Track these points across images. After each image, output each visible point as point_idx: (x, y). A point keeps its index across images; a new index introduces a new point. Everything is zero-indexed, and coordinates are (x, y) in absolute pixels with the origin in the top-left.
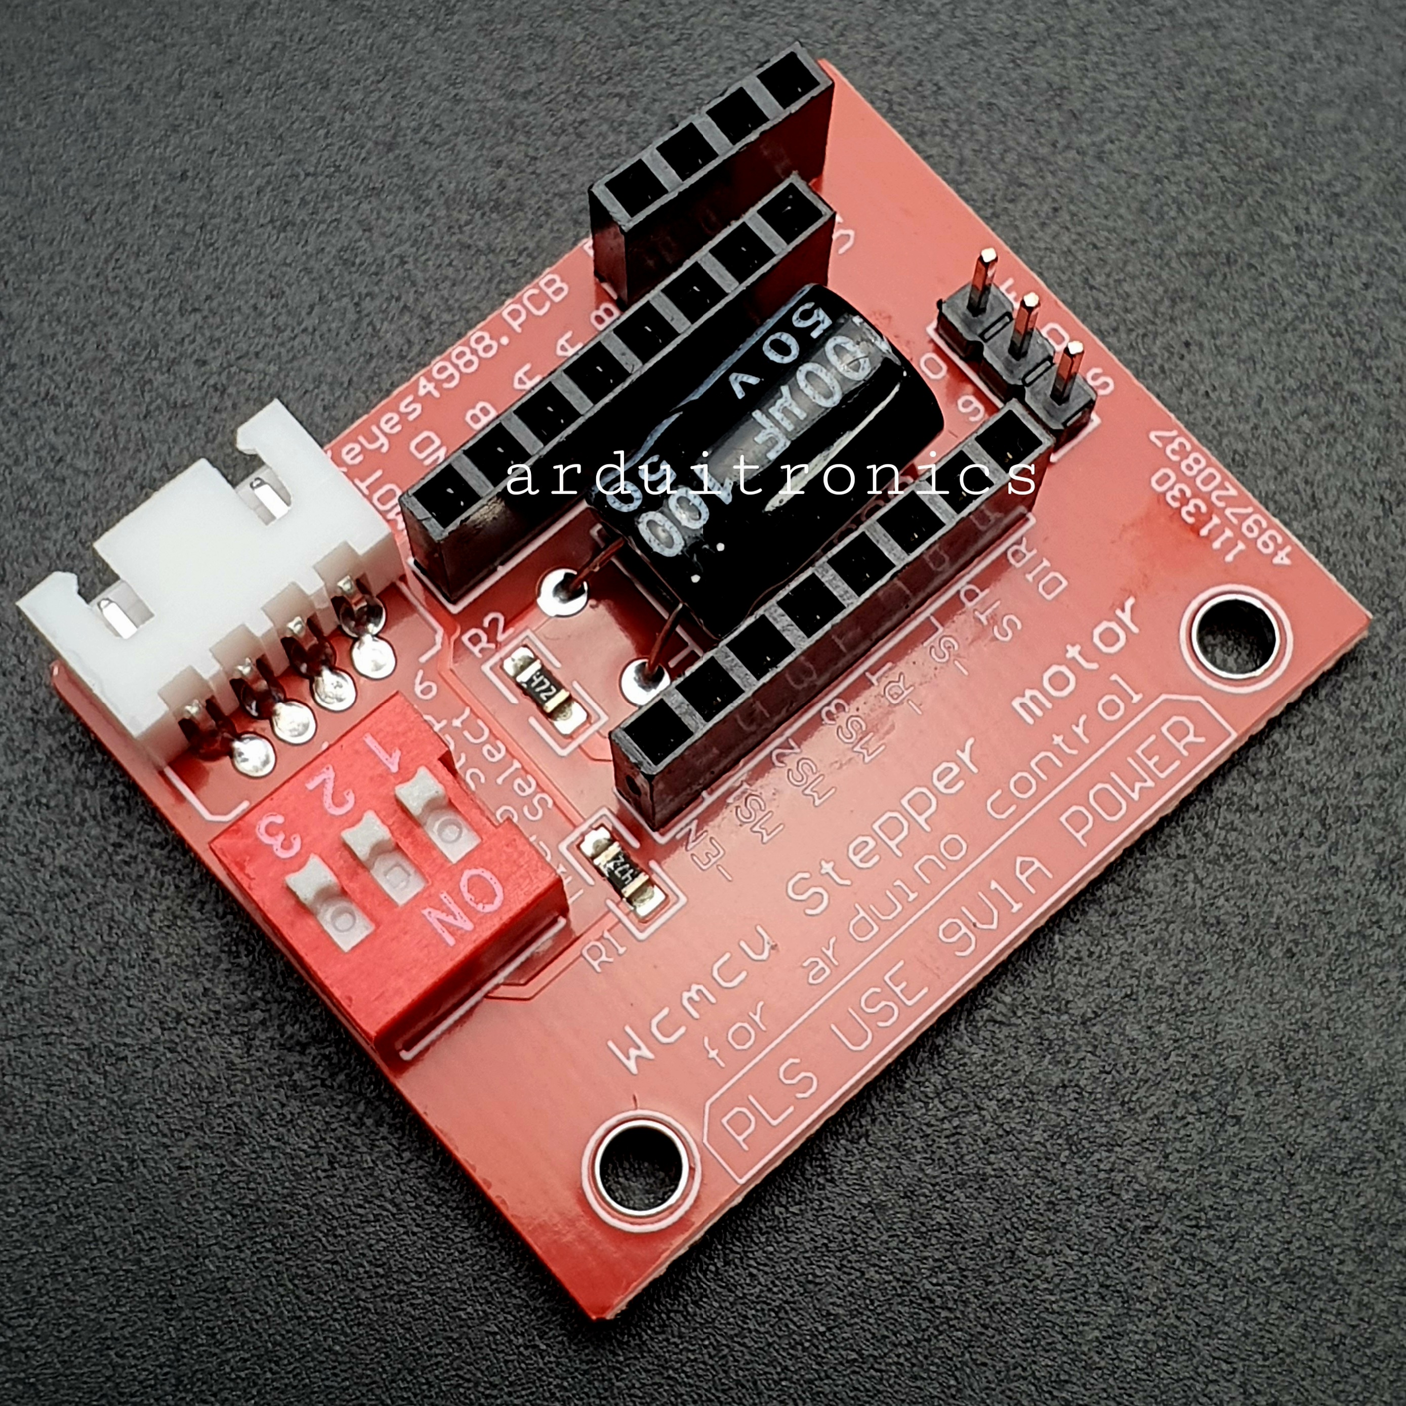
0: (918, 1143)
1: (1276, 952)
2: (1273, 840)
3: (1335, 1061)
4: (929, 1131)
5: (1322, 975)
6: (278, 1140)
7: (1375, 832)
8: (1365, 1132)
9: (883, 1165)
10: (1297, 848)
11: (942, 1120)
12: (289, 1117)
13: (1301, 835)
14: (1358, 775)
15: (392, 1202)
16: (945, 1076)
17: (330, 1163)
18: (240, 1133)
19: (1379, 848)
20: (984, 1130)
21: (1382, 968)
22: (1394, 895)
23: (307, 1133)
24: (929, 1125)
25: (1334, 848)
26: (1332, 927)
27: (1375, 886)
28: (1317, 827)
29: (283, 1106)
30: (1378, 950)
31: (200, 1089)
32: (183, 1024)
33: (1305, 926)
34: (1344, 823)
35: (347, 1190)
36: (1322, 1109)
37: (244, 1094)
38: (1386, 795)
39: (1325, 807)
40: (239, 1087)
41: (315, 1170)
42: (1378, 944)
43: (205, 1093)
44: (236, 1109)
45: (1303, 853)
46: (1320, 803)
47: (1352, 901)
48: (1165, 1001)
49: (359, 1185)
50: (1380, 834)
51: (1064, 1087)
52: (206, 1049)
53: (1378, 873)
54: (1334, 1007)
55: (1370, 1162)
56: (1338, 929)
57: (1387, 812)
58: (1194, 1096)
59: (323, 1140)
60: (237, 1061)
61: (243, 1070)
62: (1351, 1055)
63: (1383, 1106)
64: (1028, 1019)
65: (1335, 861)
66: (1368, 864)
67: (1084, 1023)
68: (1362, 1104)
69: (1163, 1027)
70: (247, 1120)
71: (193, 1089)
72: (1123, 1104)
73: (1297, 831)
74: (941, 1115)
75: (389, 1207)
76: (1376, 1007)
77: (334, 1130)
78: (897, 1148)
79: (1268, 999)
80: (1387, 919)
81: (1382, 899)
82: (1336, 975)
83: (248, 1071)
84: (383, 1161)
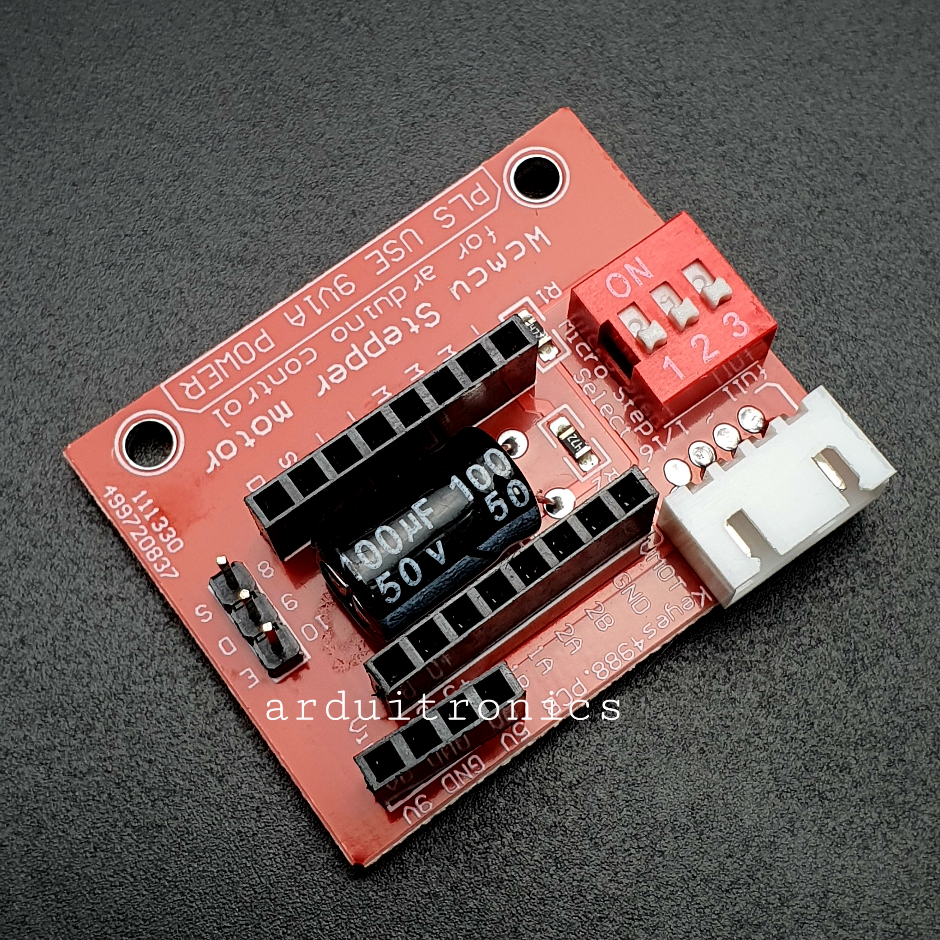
1: (693, 749)
2: (696, 679)
3: (725, 819)
5: (721, 765)
6: (63, 832)
7: (760, 678)
8: (742, 865)
10: (710, 685)
12: (71, 818)
13: (714, 677)
14: (752, 642)
15: (131, 875)
17: (95, 848)
18: (40, 826)
19: (762, 688)
21: (759, 763)
22: (769, 718)
23: (82, 829)
25: (734, 686)
26: (730, 736)
27: (758, 712)
28: (724, 672)
29: (68, 811)
30: (758, 752)
31: (17, 797)
32: (10, 757)
33: (713, 734)
34: (741, 671)
35: (104, 865)
36: (716, 850)
37: (45, 802)
38: (769, 655)
39: (730, 661)
40: (42, 797)
41: (85, 852)
42: (757, 748)
43: (21, 800)
44: (39, 811)
45: (714, 688)
46: (727, 658)
47: (743, 720)
49: (112, 863)
50: (763, 679)
52: (23, 773)
53: (760, 704)
54: (727, 786)
55: (744, 885)
56: (733, 737)
57: (768, 666)
59: (91, 833)
60: (42, 781)
61: (45, 787)
65: (734, 694)
66: (755, 697)
68: (741, 848)
70: (45, 818)
71: (13, 797)
73: (711, 674)
75: (129, 877)
77: (98, 828)
80: (764, 732)
81: (762, 720)
82: (730, 766)
83: (48, 788)
84: (127, 849)
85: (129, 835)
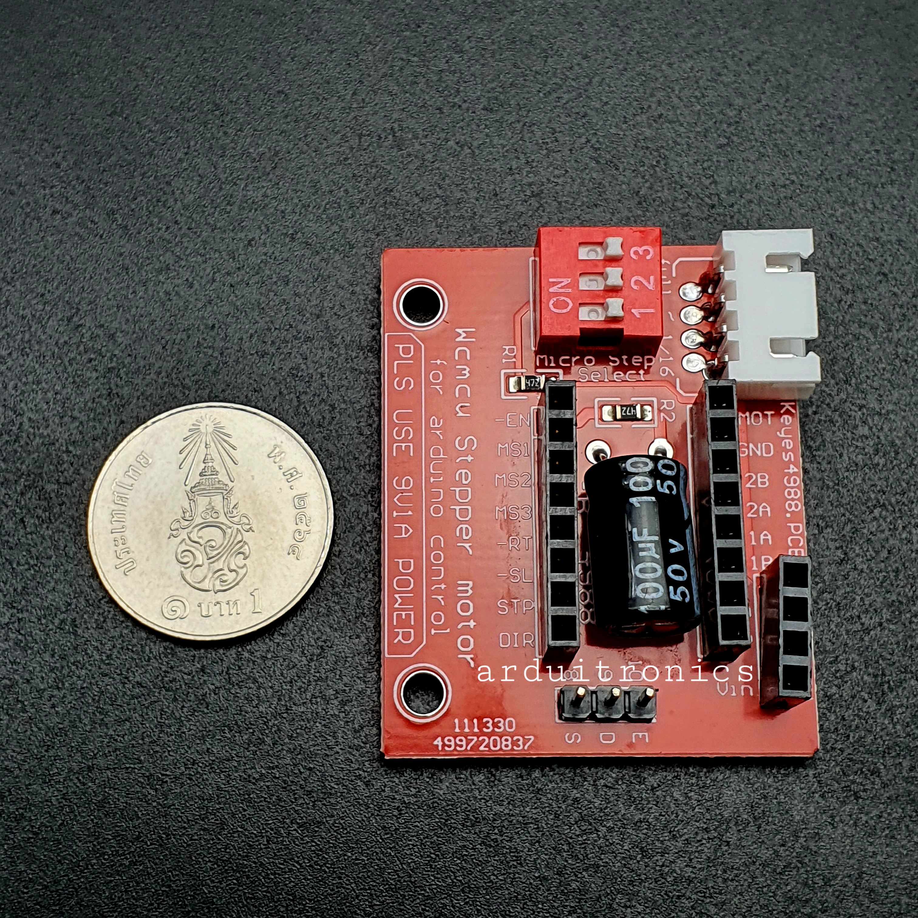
0: (566, 847)
4: (571, 841)
6: (242, 828)
9: (547, 857)
11: (578, 836)
12: (248, 816)
15: (297, 862)
16: (580, 813)
18: (223, 824)
20: (599, 842)
23: (257, 825)
24: (571, 838)
29: (245, 810)
35: (275, 855)
37: (226, 804)
41: (260, 844)
44: (221, 811)
48: (694, 780)
49: (282, 853)
51: (641, 822)
58: (707, 830)
59: (264, 829)
62: (787, 812)
63: (802, 840)
64: (624, 786)
67: (652, 790)
69: (693, 794)
70: (226, 816)
72: (670, 832)
74: (578, 833)
75: (297, 865)
76: (801, 789)
77: (270, 824)
78: (554, 849)
79: (746, 782)
83: (228, 791)
84: (294, 842)
85: (295, 830)
